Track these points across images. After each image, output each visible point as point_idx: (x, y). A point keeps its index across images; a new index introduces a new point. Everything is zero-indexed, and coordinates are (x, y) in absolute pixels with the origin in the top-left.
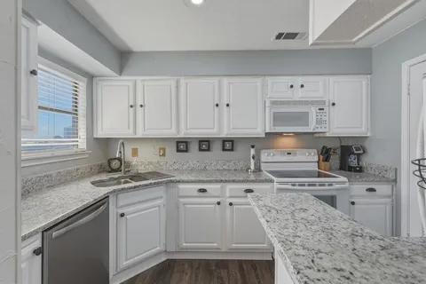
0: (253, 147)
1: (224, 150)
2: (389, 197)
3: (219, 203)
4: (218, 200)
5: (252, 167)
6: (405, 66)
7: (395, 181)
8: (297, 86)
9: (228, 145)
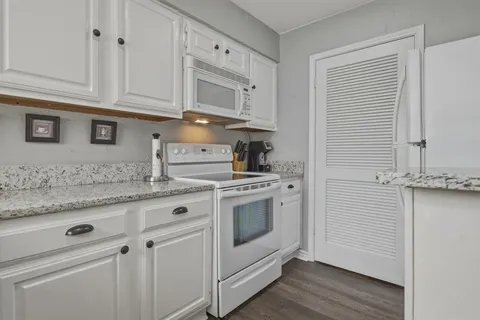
0: (156, 136)
1: (94, 141)
2: (299, 192)
3: (125, 250)
4: (122, 243)
5: (156, 173)
6: (312, 59)
7: (303, 176)
8: (223, 48)
9: (104, 132)
